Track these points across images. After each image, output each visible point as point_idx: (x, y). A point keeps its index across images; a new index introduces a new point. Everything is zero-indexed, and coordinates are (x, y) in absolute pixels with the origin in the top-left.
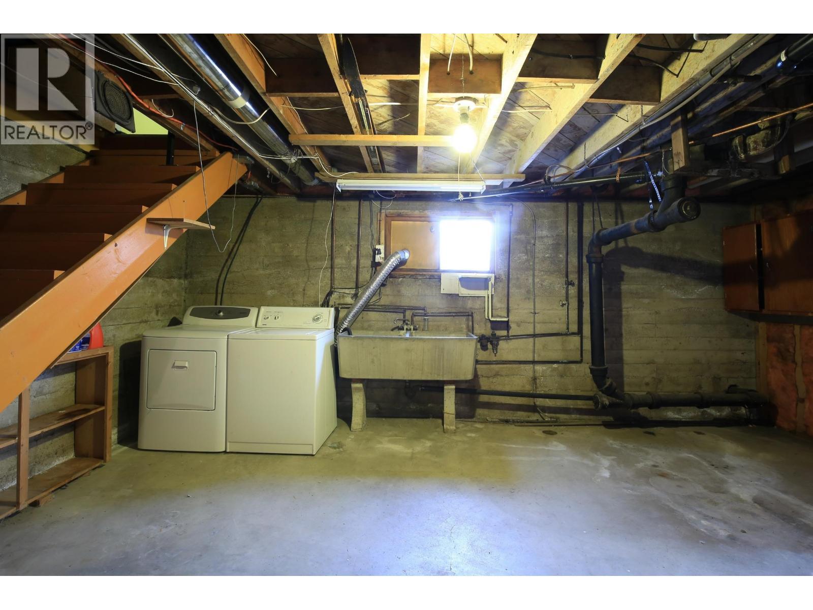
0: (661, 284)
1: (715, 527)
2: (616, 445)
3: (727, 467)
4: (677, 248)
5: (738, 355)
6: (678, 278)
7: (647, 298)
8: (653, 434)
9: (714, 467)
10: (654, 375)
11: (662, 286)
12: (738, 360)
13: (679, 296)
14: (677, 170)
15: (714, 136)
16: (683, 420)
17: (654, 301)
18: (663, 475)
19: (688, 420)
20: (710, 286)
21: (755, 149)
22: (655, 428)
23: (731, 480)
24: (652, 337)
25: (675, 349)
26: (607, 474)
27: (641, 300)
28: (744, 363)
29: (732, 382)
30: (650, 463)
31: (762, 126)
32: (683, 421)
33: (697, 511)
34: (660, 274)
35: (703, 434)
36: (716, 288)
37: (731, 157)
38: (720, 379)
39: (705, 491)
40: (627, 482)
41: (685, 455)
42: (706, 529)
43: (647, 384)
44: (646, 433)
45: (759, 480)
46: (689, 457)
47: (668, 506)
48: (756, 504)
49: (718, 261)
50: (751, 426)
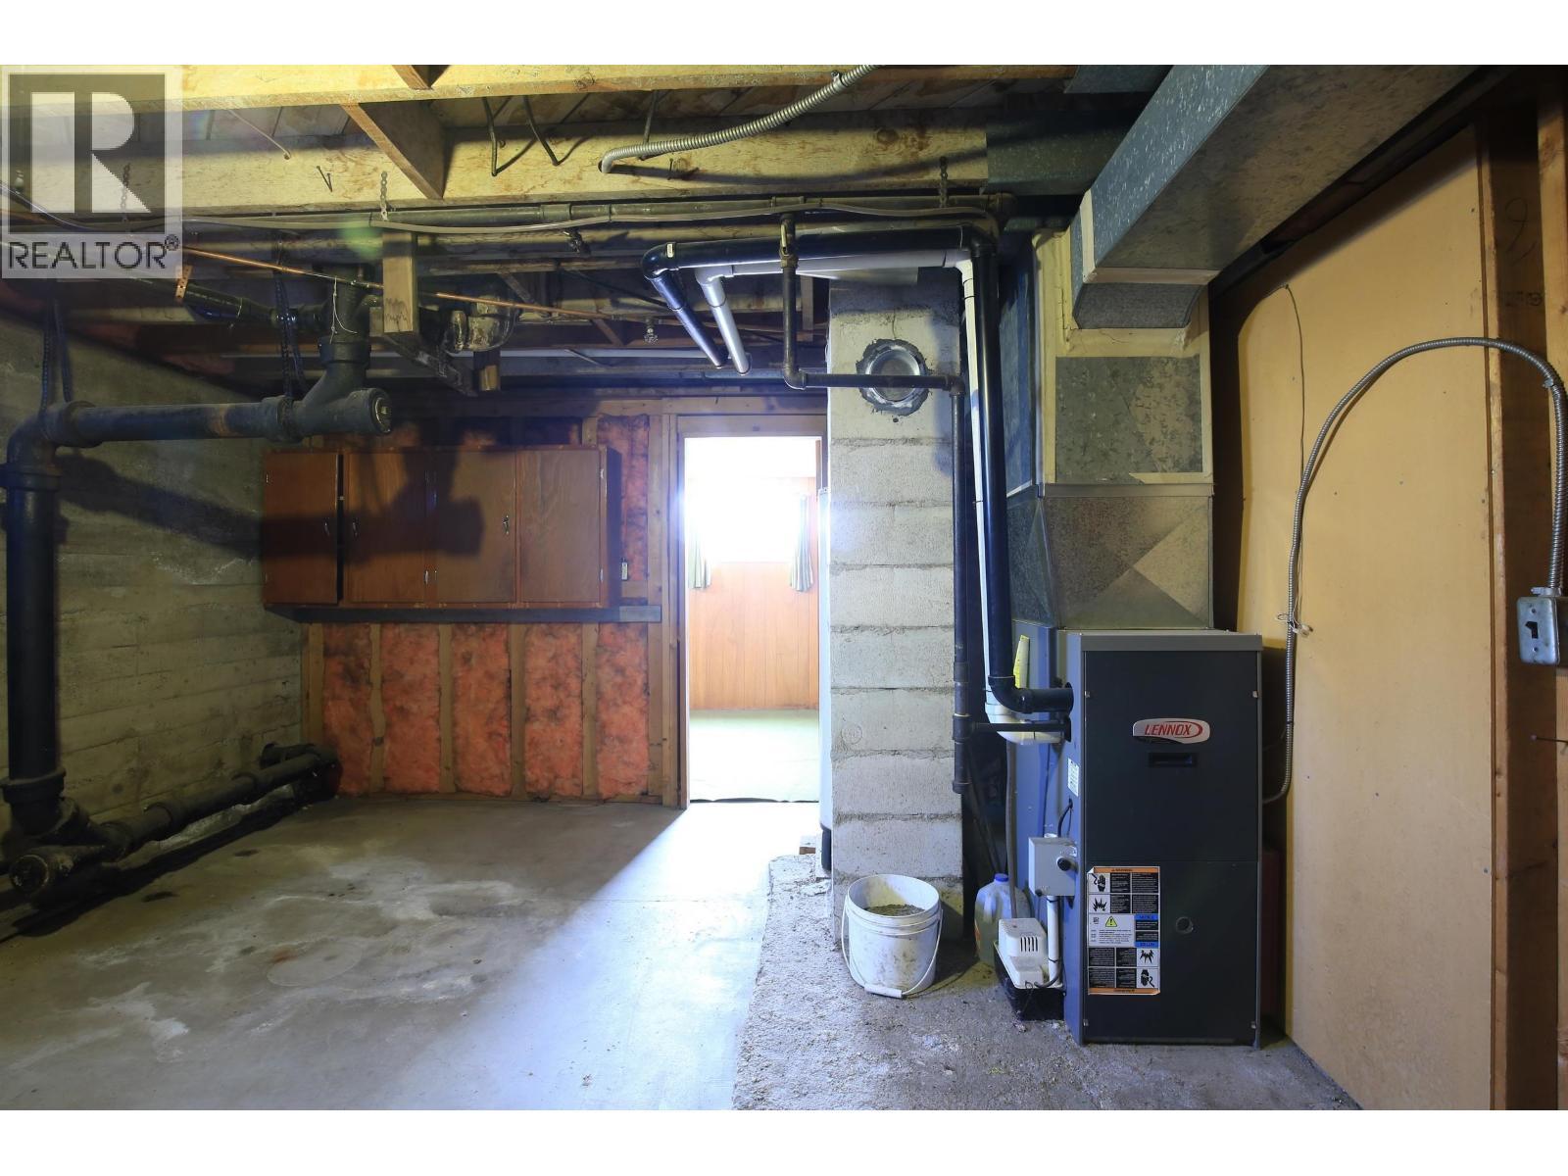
0: (153, 553)
1: (447, 980)
2: (113, 958)
3: (351, 887)
4: (187, 476)
5: (278, 688)
6: (187, 542)
7: (120, 586)
8: (163, 895)
9: (337, 897)
10: (134, 764)
11: (153, 557)
12: (277, 696)
13: (186, 579)
14: (389, 334)
15: (439, 295)
16: (192, 842)
17: (137, 593)
18: (282, 957)
19: (200, 838)
20: (240, 560)
21: (478, 341)
22: (157, 882)
23: (380, 903)
24: (129, 677)
25: (176, 697)
26: (177, 1029)
27: (107, 590)
28: (286, 699)
29: (268, 741)
30: (233, 951)
31: (484, 308)
32: (191, 846)
33: (399, 978)
34: (150, 530)
35: (255, 852)
36: (250, 564)
37: (446, 341)
38: (251, 739)
39: (372, 940)
40: (237, 1014)
41: (273, 902)
42: (443, 993)
43: (118, 789)
44: (149, 898)
45: (407, 881)
46: (282, 901)
47: (358, 1000)
48: (444, 917)
49: (254, 511)
50: (305, 808)
